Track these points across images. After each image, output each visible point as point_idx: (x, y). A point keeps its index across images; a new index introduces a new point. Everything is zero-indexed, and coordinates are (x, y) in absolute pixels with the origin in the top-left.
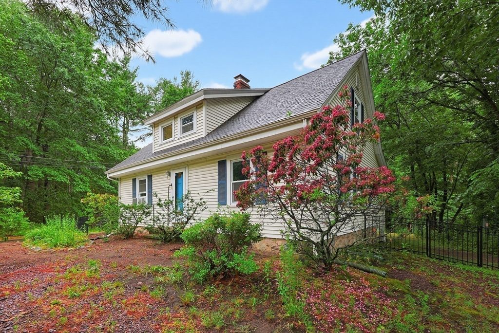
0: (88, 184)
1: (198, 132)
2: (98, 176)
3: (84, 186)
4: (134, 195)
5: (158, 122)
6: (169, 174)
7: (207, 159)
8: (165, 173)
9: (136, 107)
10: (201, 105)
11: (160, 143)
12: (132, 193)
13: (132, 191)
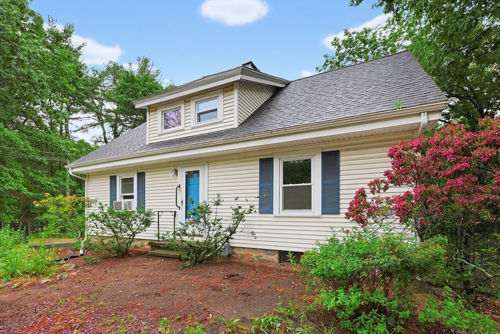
0: (21, 180)
1: (225, 121)
2: (35, 171)
3: (15, 182)
4: (113, 196)
5: (157, 105)
6: (176, 172)
7: (241, 156)
8: (170, 170)
9: (83, 90)
10: (231, 88)
11: (159, 132)
12: (109, 195)
13: (109, 192)
